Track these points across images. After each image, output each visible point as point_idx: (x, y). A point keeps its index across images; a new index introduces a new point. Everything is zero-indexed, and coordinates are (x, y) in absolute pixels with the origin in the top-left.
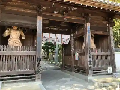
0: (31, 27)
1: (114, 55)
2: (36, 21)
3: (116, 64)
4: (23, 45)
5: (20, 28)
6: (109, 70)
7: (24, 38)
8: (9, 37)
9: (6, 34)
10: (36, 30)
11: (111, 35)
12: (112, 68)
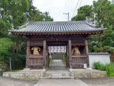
0: (41, 45)
1: (88, 57)
2: (43, 43)
3: (90, 62)
4: (40, 54)
5: (37, 46)
6: (84, 66)
7: (39, 50)
8: (33, 50)
9: (32, 49)
10: (43, 46)
11: (86, 45)
12: (87, 65)
